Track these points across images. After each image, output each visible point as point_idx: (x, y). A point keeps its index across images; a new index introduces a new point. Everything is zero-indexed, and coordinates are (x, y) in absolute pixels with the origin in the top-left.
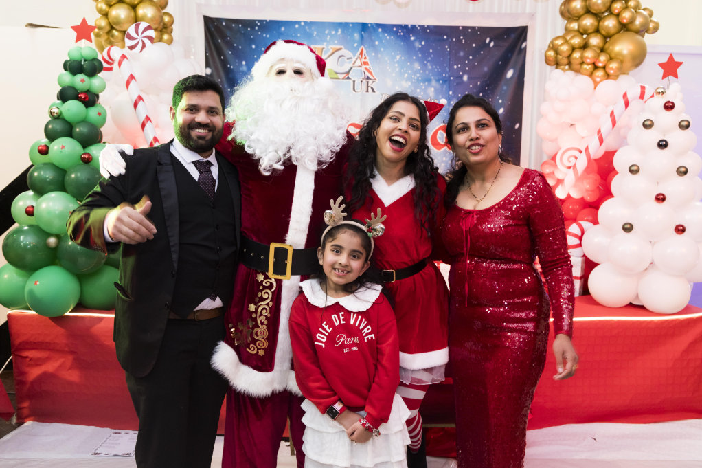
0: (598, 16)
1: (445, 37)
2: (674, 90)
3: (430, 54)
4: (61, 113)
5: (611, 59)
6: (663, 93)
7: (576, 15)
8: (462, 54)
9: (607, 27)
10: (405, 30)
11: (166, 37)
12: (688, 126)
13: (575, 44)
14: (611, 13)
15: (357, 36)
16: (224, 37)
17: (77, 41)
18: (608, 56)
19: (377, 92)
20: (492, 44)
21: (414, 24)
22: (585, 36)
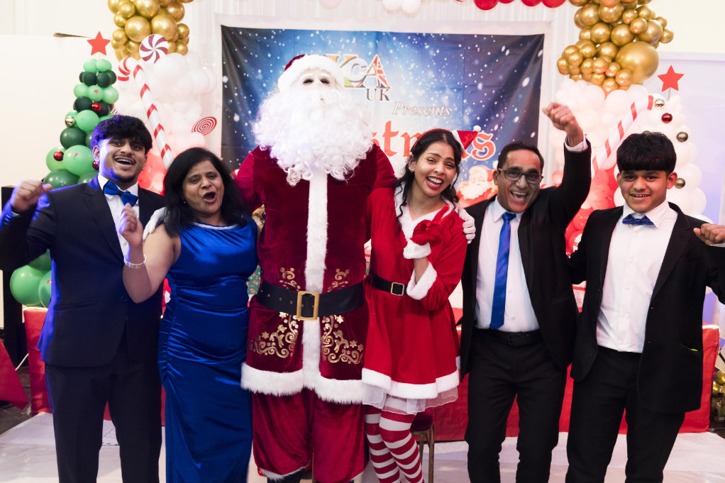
0: (611, 26)
1: (460, 46)
2: (673, 102)
3: (445, 62)
4: (76, 123)
5: (621, 69)
6: (662, 105)
7: (589, 24)
8: (477, 62)
9: (619, 36)
10: (419, 39)
11: (181, 48)
12: (685, 139)
13: (587, 54)
14: (623, 23)
15: (371, 44)
16: (240, 46)
17: (92, 54)
18: (619, 66)
19: (391, 101)
20: (508, 52)
21: (428, 32)
22: (598, 46)
